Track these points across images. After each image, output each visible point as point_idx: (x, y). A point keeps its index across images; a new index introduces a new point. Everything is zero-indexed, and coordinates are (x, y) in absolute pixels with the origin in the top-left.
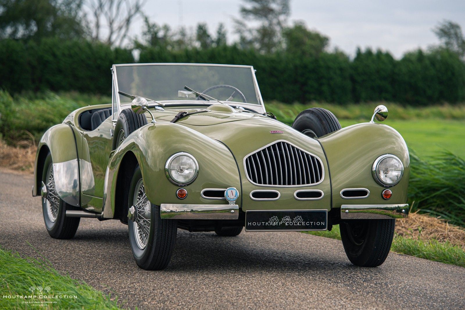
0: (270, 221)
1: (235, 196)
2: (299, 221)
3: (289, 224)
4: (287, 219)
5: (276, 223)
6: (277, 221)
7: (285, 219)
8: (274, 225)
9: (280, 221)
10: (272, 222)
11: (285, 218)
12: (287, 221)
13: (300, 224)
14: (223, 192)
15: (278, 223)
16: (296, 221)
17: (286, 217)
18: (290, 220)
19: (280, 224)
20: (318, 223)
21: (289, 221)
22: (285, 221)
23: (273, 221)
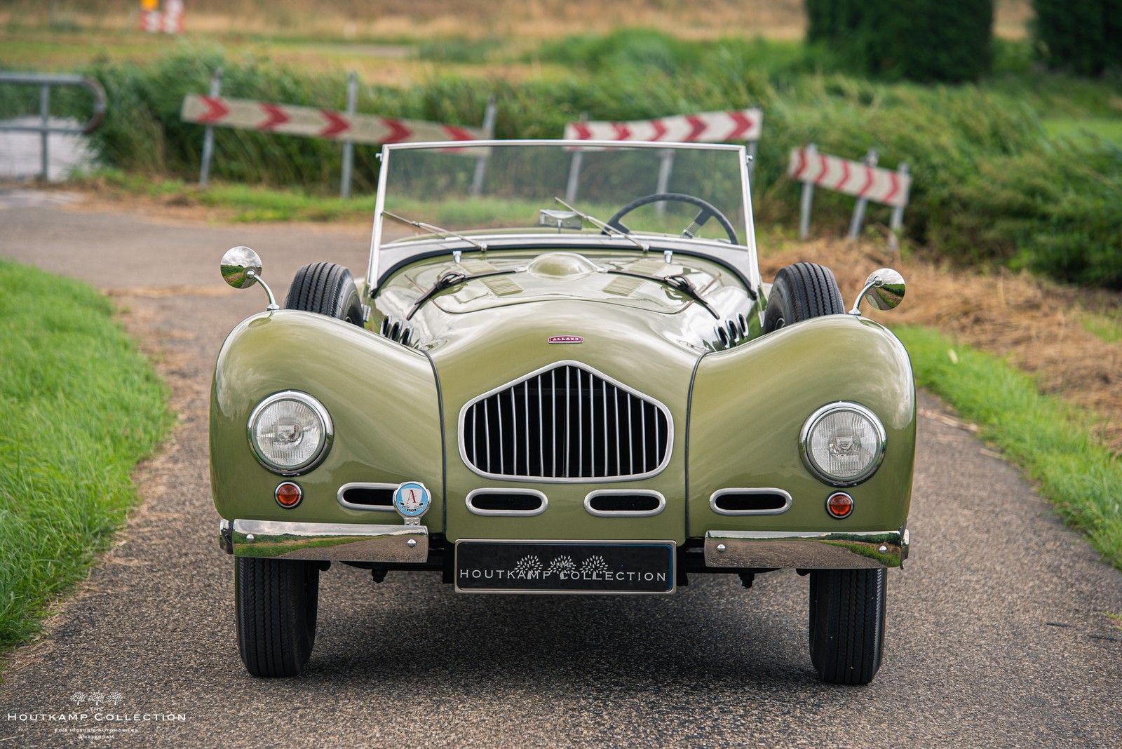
0: (519, 568)
1: (420, 504)
2: (596, 568)
3: (569, 575)
4: (564, 564)
5: (534, 573)
6: (537, 569)
7: (558, 564)
8: (529, 577)
9: (544, 569)
10: (524, 569)
11: (558, 561)
12: (564, 568)
13: (598, 575)
14: (391, 491)
15: (541, 574)
16: (589, 570)
17: (563, 559)
18: (573, 567)
19: (544, 575)
20: (649, 577)
21: (571, 569)
22: (559, 567)
23: (526, 567)
